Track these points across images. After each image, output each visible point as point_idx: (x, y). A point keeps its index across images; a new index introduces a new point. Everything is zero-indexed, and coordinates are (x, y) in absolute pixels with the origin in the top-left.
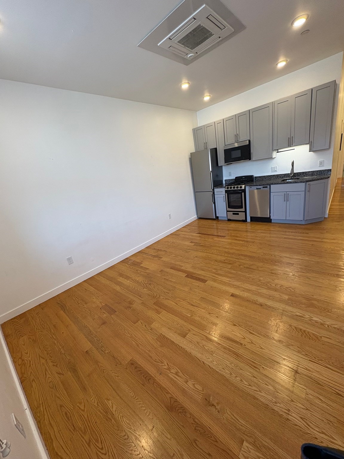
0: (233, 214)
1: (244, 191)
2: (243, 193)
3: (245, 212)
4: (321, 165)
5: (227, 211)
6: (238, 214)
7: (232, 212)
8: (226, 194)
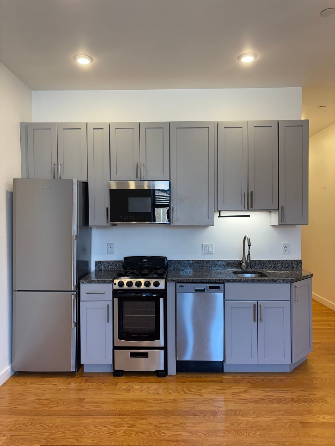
0: (133, 355)
1: (163, 293)
2: (162, 300)
3: (165, 348)
4: (285, 252)
5: (115, 348)
6: (146, 355)
7: (129, 352)
8: (116, 300)
